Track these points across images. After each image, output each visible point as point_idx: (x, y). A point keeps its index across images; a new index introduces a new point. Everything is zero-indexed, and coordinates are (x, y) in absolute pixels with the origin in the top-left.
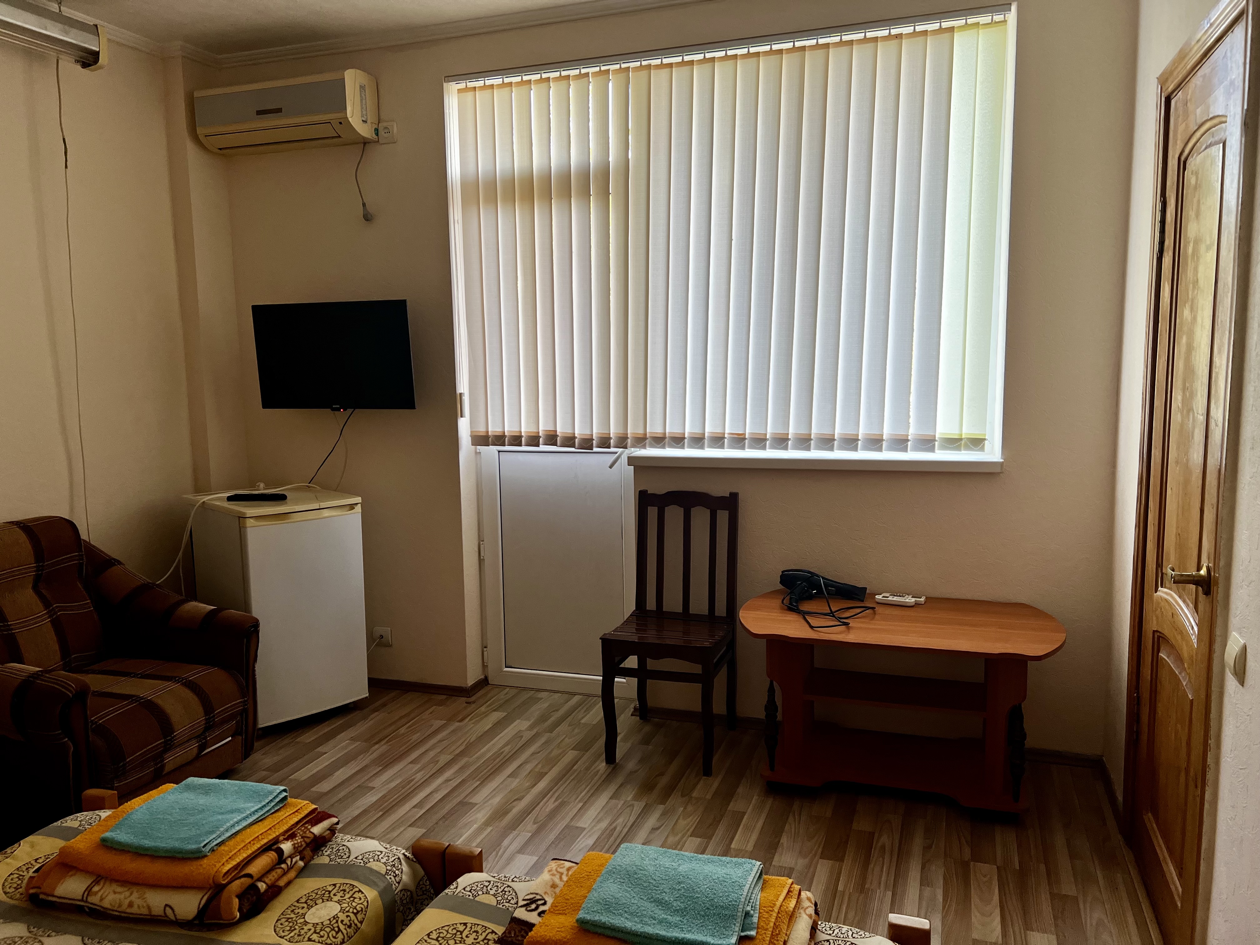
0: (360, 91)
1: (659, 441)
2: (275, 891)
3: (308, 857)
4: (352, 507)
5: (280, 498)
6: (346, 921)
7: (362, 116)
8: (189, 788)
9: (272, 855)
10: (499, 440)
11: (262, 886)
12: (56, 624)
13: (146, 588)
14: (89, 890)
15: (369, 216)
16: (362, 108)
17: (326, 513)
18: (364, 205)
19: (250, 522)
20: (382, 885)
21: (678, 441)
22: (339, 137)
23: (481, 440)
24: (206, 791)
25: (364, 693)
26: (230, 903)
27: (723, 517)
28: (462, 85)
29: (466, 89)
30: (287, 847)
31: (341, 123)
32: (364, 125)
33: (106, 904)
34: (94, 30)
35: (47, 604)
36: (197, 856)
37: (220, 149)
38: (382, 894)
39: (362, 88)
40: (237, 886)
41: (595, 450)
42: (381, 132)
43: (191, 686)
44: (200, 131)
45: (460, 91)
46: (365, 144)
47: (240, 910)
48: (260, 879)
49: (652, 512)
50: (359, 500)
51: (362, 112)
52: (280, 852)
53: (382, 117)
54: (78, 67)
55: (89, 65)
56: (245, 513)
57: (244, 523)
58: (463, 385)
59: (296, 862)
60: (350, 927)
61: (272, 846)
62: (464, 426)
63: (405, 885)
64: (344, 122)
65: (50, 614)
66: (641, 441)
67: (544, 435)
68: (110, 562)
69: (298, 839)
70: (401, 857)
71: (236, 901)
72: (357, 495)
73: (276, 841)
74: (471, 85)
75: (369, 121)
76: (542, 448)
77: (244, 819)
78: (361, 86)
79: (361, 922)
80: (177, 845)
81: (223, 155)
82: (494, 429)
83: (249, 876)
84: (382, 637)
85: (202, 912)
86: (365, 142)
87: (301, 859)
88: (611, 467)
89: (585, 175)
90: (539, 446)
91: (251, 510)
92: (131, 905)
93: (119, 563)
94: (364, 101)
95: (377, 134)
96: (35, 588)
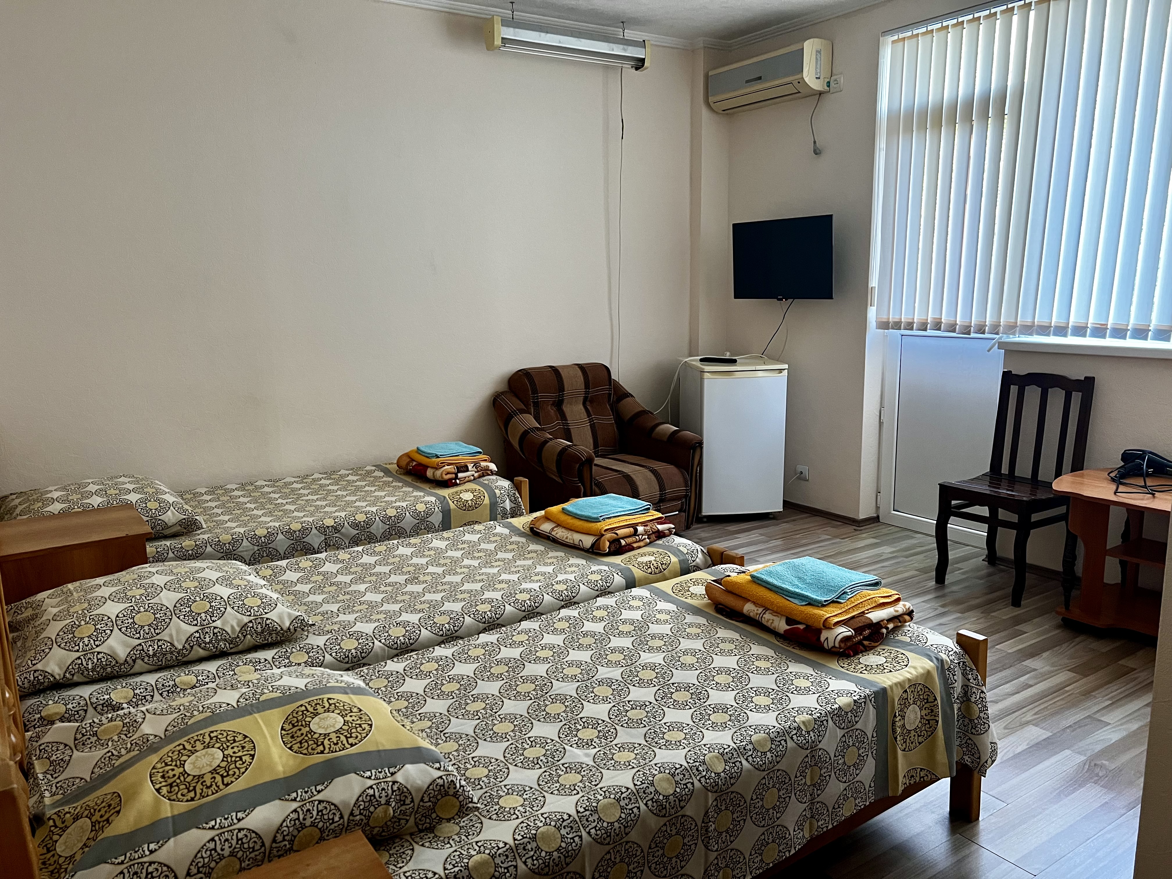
0: (817, 55)
1: (1028, 329)
2: (630, 548)
3: (652, 540)
4: (780, 371)
5: (733, 362)
6: (655, 565)
7: (816, 74)
8: (608, 497)
9: (632, 529)
10: (897, 325)
11: (623, 542)
12: (593, 427)
13: (644, 412)
14: (553, 529)
15: (818, 151)
16: (816, 68)
17: (760, 374)
18: (815, 142)
19: (707, 375)
20: (682, 558)
21: (1044, 330)
22: (799, 92)
23: (884, 325)
24: (615, 499)
25: (778, 507)
26: (604, 543)
27: (1076, 398)
28: (896, 38)
29: (899, 40)
30: (640, 529)
31: (799, 82)
32: (819, 80)
33: (557, 536)
34: (643, 44)
35: (589, 414)
36: (596, 520)
37: (724, 110)
38: (679, 561)
39: (818, 52)
40: (609, 535)
41: (973, 335)
42: (832, 84)
43: (654, 472)
44: (711, 99)
45: (893, 42)
46: (820, 94)
47: (609, 548)
48: (623, 538)
49: (1014, 390)
50: (786, 366)
51: (816, 71)
52: (636, 530)
53: (834, 72)
54: (633, 70)
55: (640, 68)
56: (703, 369)
57: (703, 375)
58: (874, 282)
59: (645, 539)
60: (657, 568)
61: (634, 526)
62: (872, 313)
63: (697, 563)
64: (801, 82)
65: (591, 421)
66: (1011, 329)
67: (931, 322)
68: (627, 395)
69: (648, 528)
70: (699, 550)
71: (608, 544)
72: (783, 362)
73: (637, 524)
74: (901, 36)
75: (822, 78)
76: (930, 332)
77: (624, 511)
78: (817, 51)
79: (664, 570)
80: (590, 514)
81: (727, 114)
82: (893, 318)
83: (616, 534)
84: (801, 473)
85: (593, 545)
86: (821, 93)
87: (648, 538)
88: (989, 351)
89: (969, 104)
90: (926, 331)
91: (708, 368)
92: (567, 538)
93: (632, 396)
94: (819, 62)
95: (829, 86)
96: (584, 404)
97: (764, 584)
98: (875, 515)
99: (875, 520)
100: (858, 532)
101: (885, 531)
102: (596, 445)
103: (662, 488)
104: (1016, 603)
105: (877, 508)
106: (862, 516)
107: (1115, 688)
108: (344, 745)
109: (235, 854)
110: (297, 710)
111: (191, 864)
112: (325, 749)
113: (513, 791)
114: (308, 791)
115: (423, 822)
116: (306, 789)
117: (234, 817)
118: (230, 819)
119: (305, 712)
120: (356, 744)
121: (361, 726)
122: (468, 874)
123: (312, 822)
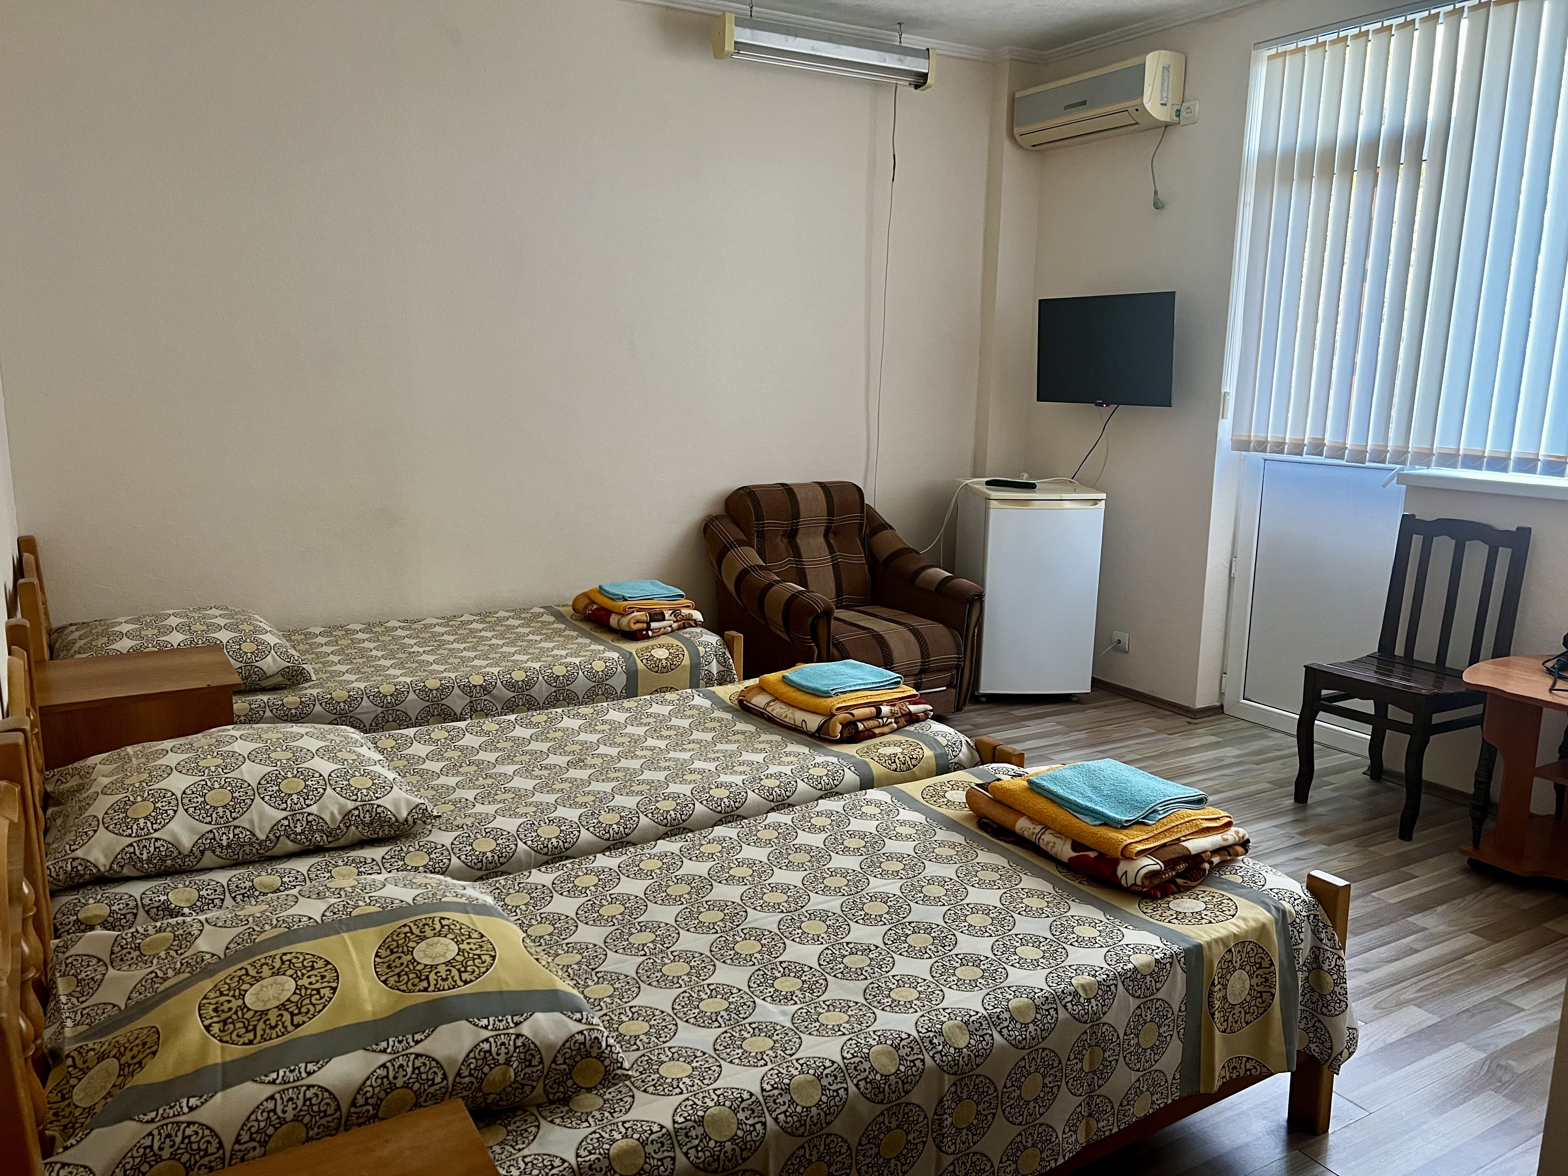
0: (1163, 72)
1: (1449, 459)
2: (869, 735)
3: (901, 724)
4: (1096, 501)
5: (1031, 487)
6: (902, 759)
7: (1162, 99)
8: (845, 664)
9: (873, 709)
10: (1261, 446)
11: (861, 726)
12: (836, 567)
13: (907, 551)
14: (768, 703)
15: (1159, 204)
16: (1162, 90)
17: (1067, 504)
18: (1156, 192)
19: (993, 504)
20: (939, 751)
21: (1473, 461)
22: (1137, 123)
23: (1242, 445)
24: (854, 667)
25: (1085, 688)
26: (836, 725)
27: (1504, 555)
28: (1273, 52)
29: (1277, 55)
30: (885, 709)
31: (1137, 110)
32: (1165, 107)
33: (774, 713)
34: (926, 54)
35: (831, 551)
36: (826, 695)
37: (1034, 146)
38: (936, 756)
39: (1166, 69)
40: (842, 716)
41: (1368, 464)
42: (1183, 113)
43: (915, 632)
44: (1017, 130)
45: (1270, 58)
46: (1166, 127)
47: (841, 733)
48: (861, 721)
49: (1417, 541)
50: (1104, 496)
51: (1162, 94)
52: (879, 711)
53: (1187, 97)
54: (912, 89)
55: (921, 86)
56: (989, 495)
57: (989, 504)
58: (1230, 386)
59: (891, 723)
60: (904, 764)
61: (877, 705)
62: (1225, 429)
63: (960, 760)
64: (1141, 109)
65: (833, 559)
66: (1424, 458)
67: (1309, 443)
68: (886, 526)
69: (896, 708)
70: (964, 741)
71: (839, 727)
72: (1100, 490)
73: (881, 703)
74: (1281, 49)
75: (1169, 104)
76: (1306, 458)
77: (864, 684)
78: (1164, 68)
79: (914, 766)
80: (818, 686)
81: (1039, 151)
82: (1255, 436)
83: (852, 714)
84: (1119, 641)
85: (820, 728)
86: (1167, 125)
87: (896, 722)
88: (1384, 486)
90: (1301, 455)
91: (996, 494)
92: (786, 717)
93: (891, 528)
94: (1166, 83)
95: (1178, 116)
96: (826, 536)
97: (1045, 793)
98: (1218, 704)
99: (1218, 710)
100: (1192, 727)
101: (1230, 725)
102: (839, 592)
103: (925, 653)
104: (1406, 834)
105: (1222, 694)
106: (1199, 705)
107: (1536, 960)
108: (455, 981)
109: (300, 1118)
110: (399, 930)
111: (242, 1129)
112: (429, 985)
113: (680, 1056)
114: (403, 1040)
115: (555, 1090)
116: (400, 1038)
117: (302, 1070)
118: (297, 1071)
119: (408, 935)
120: (471, 981)
121: (480, 957)
122: (607, 1165)
123: (405, 1082)
